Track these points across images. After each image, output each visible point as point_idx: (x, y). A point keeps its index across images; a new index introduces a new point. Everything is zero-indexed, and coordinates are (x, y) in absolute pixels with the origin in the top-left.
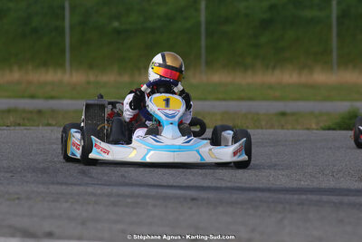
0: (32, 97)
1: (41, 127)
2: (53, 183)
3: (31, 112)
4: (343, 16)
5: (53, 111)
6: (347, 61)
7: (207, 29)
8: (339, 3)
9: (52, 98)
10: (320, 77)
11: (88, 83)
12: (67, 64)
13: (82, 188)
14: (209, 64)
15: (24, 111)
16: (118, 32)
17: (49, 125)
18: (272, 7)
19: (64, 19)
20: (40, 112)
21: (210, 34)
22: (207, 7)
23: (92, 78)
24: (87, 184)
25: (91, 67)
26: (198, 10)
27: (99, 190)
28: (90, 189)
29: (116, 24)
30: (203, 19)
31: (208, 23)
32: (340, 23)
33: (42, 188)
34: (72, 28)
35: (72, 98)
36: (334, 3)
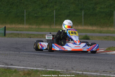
0: (17, 31)
1: (17, 38)
2: (16, 51)
3: (16, 34)
4: (85, 14)
5: (21, 34)
6: (86, 24)
7: (55, 16)
8: (84, 12)
9: (21, 31)
10: (80, 27)
11: (29, 28)
12: (25, 24)
13: (23, 52)
14: (56, 24)
15: (15, 34)
16: (36, 17)
17: (19, 37)
18: (70, 12)
19: (24, 14)
20: (18, 34)
21: (56, 18)
22: (55, 12)
23: (30, 27)
24: (24, 51)
25: (30, 24)
26: (54, 12)
27: (26, 53)
28: (24, 53)
29: (36, 15)
30: (55, 14)
31: (56, 15)
32: (84, 16)
33: (14, 52)
34: (26, 15)
35: (25, 31)
36: (83, 11)
